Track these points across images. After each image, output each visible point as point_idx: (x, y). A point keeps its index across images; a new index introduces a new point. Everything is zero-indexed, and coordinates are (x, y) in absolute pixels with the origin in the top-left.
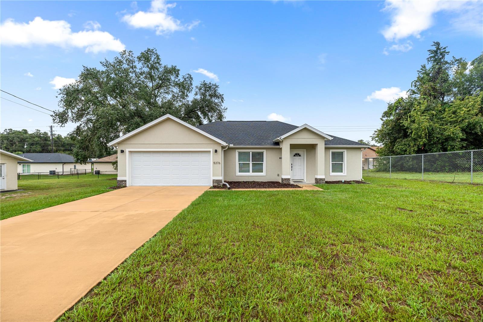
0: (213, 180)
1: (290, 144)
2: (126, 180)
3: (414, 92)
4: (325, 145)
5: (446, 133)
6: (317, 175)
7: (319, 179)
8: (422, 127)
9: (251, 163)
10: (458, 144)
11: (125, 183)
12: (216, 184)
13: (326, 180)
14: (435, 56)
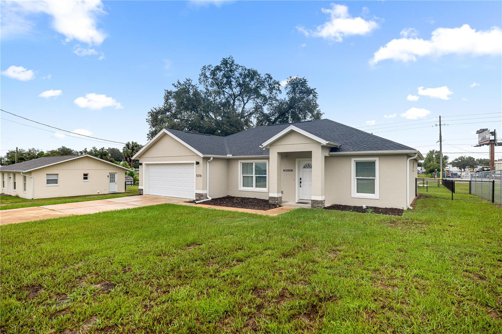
0: (196, 194)
1: (278, 153)
9: (254, 175)
11: (142, 191)
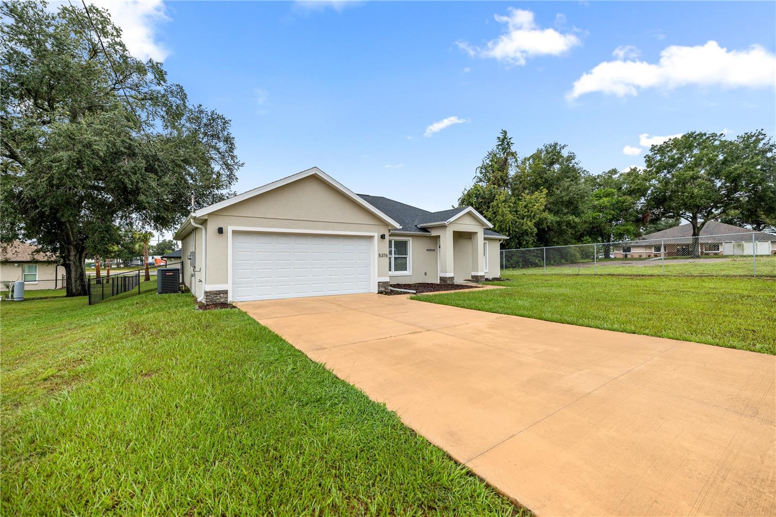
0: (379, 283)
1: (454, 231)
2: (227, 291)
3: (481, 180)
4: (484, 234)
5: (525, 227)
6: (478, 271)
7: (480, 276)
8: (506, 220)
10: (531, 239)
11: (225, 296)
12: (382, 289)
13: (486, 277)
14: (502, 144)
